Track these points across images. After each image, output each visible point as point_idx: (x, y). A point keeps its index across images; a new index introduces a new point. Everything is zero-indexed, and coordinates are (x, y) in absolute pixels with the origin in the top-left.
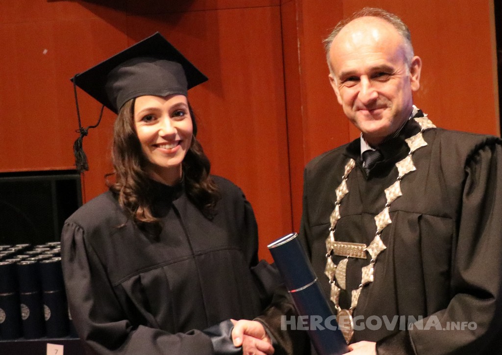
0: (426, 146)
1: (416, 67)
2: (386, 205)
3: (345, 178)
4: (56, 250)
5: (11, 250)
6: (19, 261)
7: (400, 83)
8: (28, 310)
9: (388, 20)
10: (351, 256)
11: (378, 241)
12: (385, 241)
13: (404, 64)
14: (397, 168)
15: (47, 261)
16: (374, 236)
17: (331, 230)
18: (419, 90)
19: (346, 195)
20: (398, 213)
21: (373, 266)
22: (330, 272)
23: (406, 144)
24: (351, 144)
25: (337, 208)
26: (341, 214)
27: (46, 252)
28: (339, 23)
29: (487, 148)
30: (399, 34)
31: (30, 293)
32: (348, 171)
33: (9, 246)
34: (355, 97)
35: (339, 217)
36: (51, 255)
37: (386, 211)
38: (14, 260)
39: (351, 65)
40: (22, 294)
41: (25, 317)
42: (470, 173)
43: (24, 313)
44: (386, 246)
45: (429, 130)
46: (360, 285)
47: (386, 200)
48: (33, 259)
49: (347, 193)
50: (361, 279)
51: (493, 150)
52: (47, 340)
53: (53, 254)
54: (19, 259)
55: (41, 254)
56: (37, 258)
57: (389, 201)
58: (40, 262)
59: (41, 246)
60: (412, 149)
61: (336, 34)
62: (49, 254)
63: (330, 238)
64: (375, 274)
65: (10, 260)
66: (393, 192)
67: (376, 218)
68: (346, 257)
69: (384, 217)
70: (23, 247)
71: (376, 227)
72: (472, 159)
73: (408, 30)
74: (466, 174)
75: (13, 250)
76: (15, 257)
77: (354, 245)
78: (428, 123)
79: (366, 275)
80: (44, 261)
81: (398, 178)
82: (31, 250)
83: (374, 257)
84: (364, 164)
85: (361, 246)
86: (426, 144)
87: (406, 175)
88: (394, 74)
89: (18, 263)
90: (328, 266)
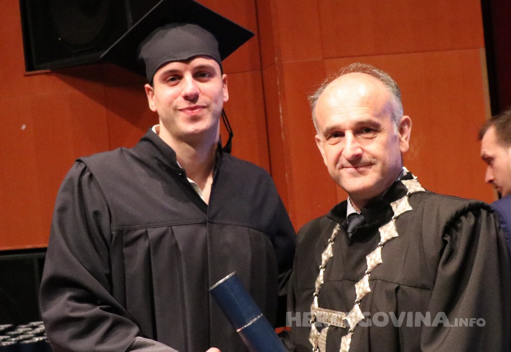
1: (406, 127)
3: (331, 241)
11: (357, 311)
12: (364, 310)
16: (354, 304)
17: (316, 295)
18: (408, 152)
20: (376, 282)
21: (351, 336)
22: (314, 340)
25: (322, 272)
26: (324, 279)
29: (470, 214)
30: (388, 90)
35: (322, 282)
37: (366, 278)
39: (335, 120)
42: (449, 242)
45: (416, 193)
47: (367, 266)
50: (340, 347)
51: (477, 216)
57: (369, 268)
60: (396, 214)
61: (322, 91)
63: (314, 304)
67: (356, 285)
68: (328, 326)
69: (364, 285)
71: (356, 295)
73: (397, 87)
77: (334, 313)
78: (417, 186)
79: (344, 345)
83: (352, 327)
85: (341, 314)
86: (410, 208)
87: (388, 241)
88: (380, 132)
90: (312, 333)
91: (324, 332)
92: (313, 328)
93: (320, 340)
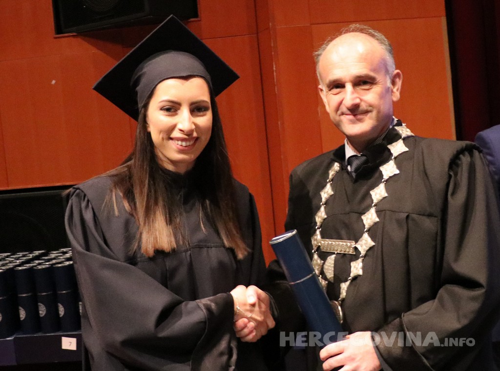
0: (407, 151)
1: (397, 80)
2: (373, 205)
4: (68, 255)
6: (35, 266)
7: (382, 92)
8: (45, 309)
9: (373, 36)
10: (339, 252)
11: (367, 238)
12: (373, 238)
13: (386, 75)
14: (381, 172)
15: (60, 265)
16: (363, 233)
17: (318, 228)
19: (331, 196)
20: (385, 212)
21: (362, 261)
23: (389, 150)
27: (59, 257)
29: (467, 153)
31: (46, 294)
32: (333, 175)
33: (27, 253)
34: (341, 103)
35: (326, 217)
38: (31, 265)
39: (337, 74)
40: (39, 294)
41: (42, 315)
42: (453, 176)
43: (41, 311)
44: (375, 243)
46: (349, 278)
48: (47, 263)
49: (333, 195)
50: (350, 272)
52: (62, 334)
53: (65, 259)
54: (35, 264)
55: (54, 259)
56: (51, 263)
57: (375, 201)
58: (54, 266)
59: (55, 252)
60: (395, 154)
62: (62, 259)
63: (316, 235)
64: (363, 268)
65: (28, 265)
66: (379, 193)
68: (334, 253)
69: (372, 216)
70: (39, 254)
74: (450, 177)
75: (31, 256)
76: (32, 262)
77: (342, 242)
78: (407, 131)
79: (355, 269)
80: (57, 265)
81: (383, 180)
83: (363, 253)
84: (349, 168)
85: (350, 243)
88: (376, 84)
89: (35, 268)
90: (315, 261)
91: (331, 260)
92: (316, 256)
93: (326, 267)
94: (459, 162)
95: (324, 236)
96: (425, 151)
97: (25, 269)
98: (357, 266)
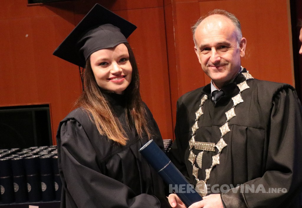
1: (244, 44)
2: (227, 121)
4: (35, 152)
5: (9, 152)
6: (13, 158)
7: (234, 53)
8: (18, 186)
10: (205, 150)
11: (223, 142)
13: (236, 42)
14: (233, 101)
15: (29, 158)
16: (220, 138)
17: (193, 135)
19: (202, 115)
20: (233, 126)
21: (219, 156)
22: (192, 159)
24: (206, 87)
27: (29, 153)
28: (201, 18)
29: (284, 91)
31: (19, 176)
32: (203, 102)
33: (7, 150)
34: (208, 59)
35: (198, 128)
36: (32, 154)
38: (10, 157)
39: (206, 41)
40: (15, 177)
41: (16, 190)
42: (275, 104)
43: (16, 188)
44: (227, 144)
45: (250, 80)
46: (211, 166)
48: (21, 157)
49: (203, 114)
50: (212, 162)
52: (29, 203)
53: (33, 154)
54: (12, 157)
55: (26, 154)
56: (23, 156)
57: (228, 119)
58: (25, 158)
59: (26, 149)
61: (199, 24)
62: (31, 153)
65: (7, 158)
66: (230, 114)
68: (202, 151)
69: (226, 128)
70: (15, 150)
72: (276, 96)
73: (239, 22)
74: (273, 105)
76: (10, 156)
77: (207, 143)
78: (249, 76)
79: (215, 160)
80: (27, 158)
81: (233, 106)
82: (21, 152)
83: (220, 150)
84: (213, 98)
85: (212, 144)
88: (230, 47)
89: (12, 159)
90: (191, 156)
91: (201, 155)
92: (191, 153)
93: (197, 159)
94: (279, 96)
95: (197, 140)
96: (259, 89)
97: (6, 160)
98: (216, 159)
